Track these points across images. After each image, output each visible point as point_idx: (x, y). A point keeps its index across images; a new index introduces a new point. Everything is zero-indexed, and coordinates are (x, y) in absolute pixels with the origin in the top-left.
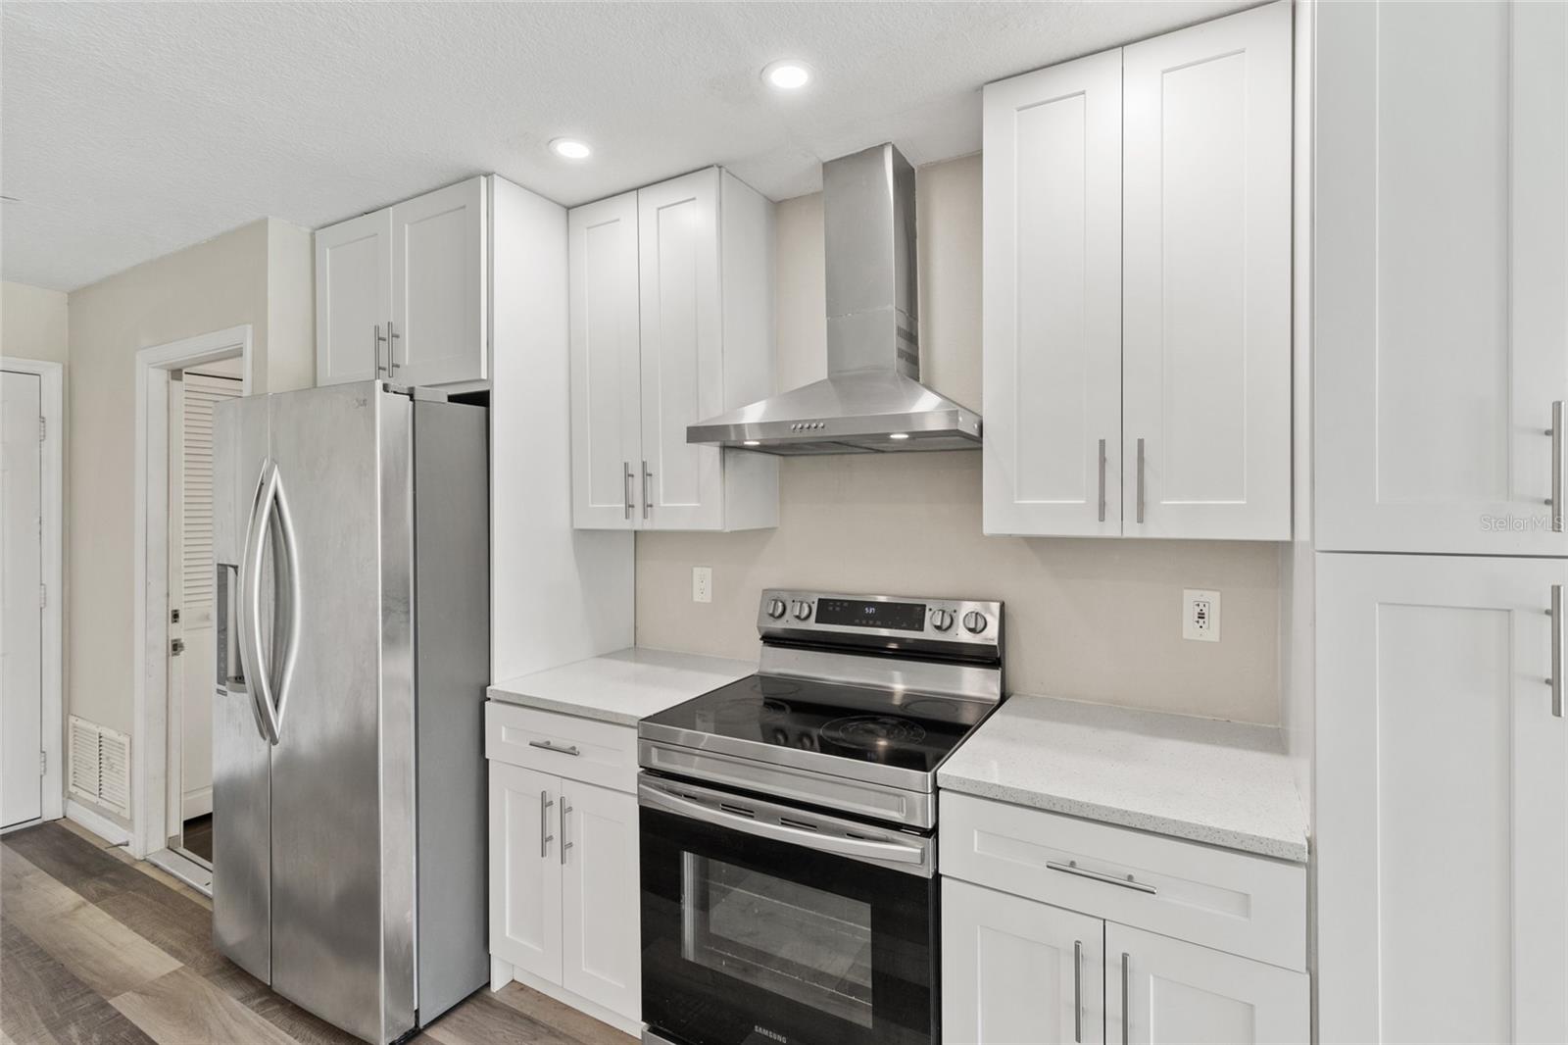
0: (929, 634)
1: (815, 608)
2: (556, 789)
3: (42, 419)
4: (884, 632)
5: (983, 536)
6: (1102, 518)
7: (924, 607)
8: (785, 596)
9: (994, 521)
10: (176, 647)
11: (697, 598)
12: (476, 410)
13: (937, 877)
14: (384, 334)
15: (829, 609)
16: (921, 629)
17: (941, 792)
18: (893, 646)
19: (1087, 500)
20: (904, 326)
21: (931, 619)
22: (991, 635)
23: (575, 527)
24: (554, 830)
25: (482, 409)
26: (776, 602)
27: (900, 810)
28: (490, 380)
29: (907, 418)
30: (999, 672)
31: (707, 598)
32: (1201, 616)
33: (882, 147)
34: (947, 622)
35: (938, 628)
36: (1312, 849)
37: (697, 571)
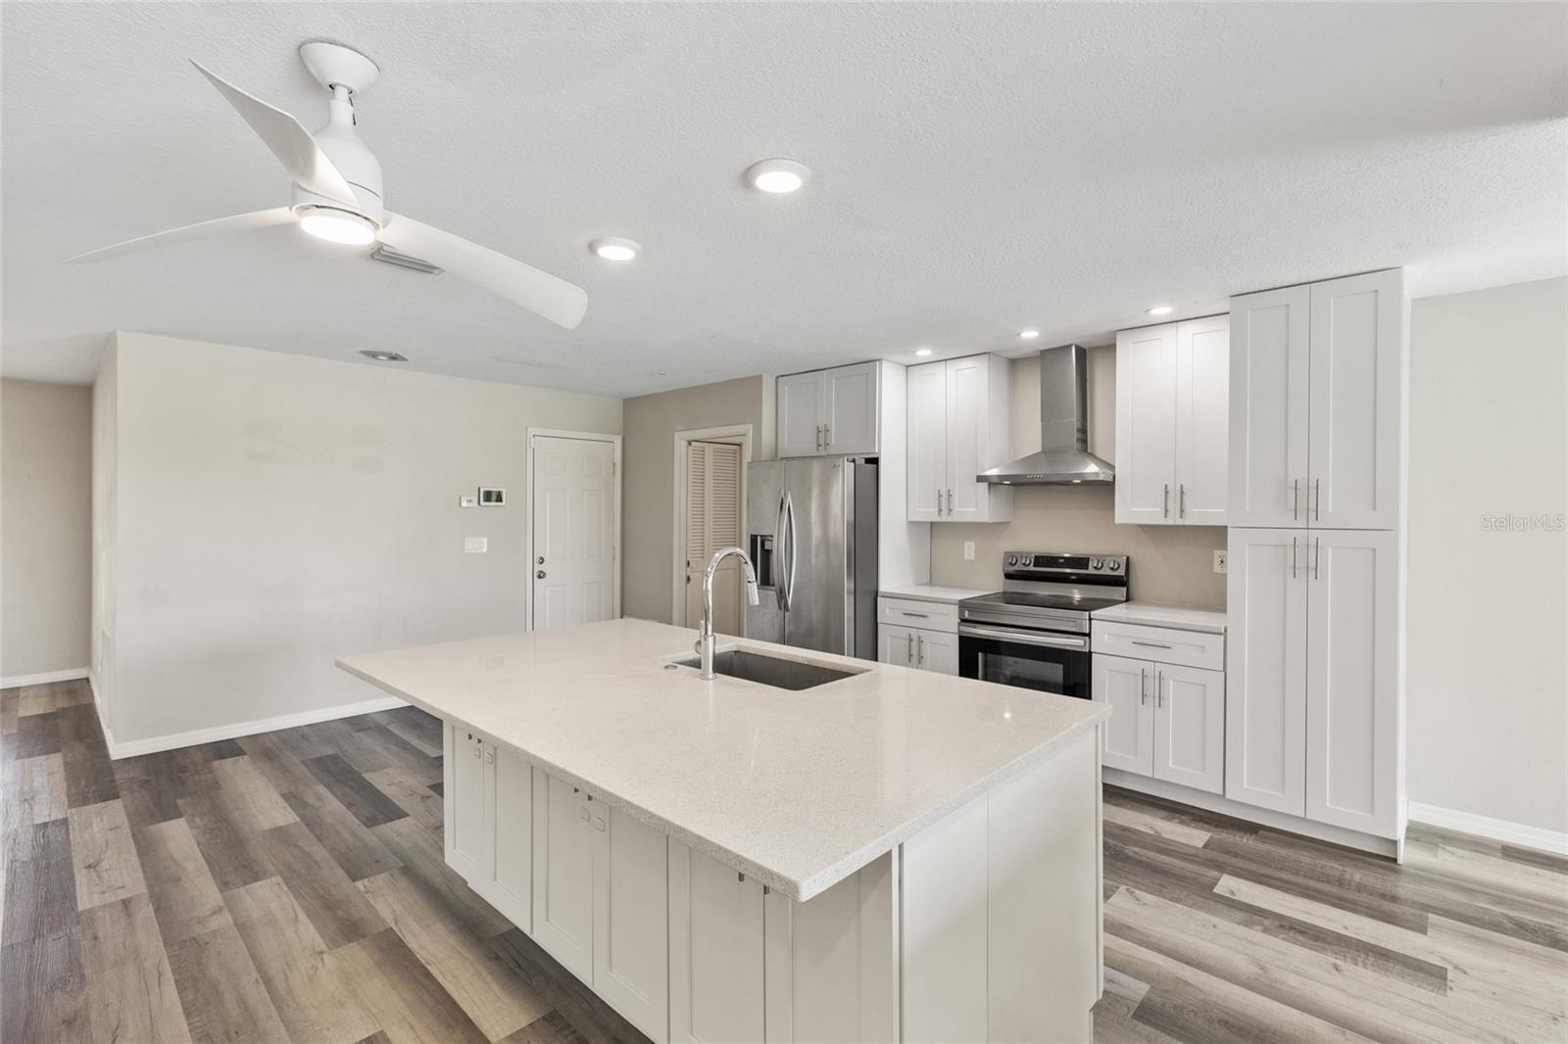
0: (1091, 571)
1: (1033, 560)
2: (914, 633)
3: (614, 465)
4: (1068, 571)
5: (1115, 524)
6: (1166, 516)
7: (1088, 559)
8: (1017, 555)
9: (1120, 517)
10: (688, 579)
11: (966, 557)
12: (872, 467)
13: (1090, 653)
14: (822, 428)
15: (1040, 560)
16: (1087, 568)
17: (1093, 621)
18: (1074, 577)
19: (1160, 509)
20: (1079, 426)
21: (1092, 564)
22: (1121, 572)
23: (910, 520)
24: (914, 652)
25: (875, 466)
26: (1011, 557)
27: (1076, 626)
28: (880, 453)
29: (1082, 474)
30: (1125, 588)
31: (972, 557)
32: (1222, 562)
33: (1071, 345)
34: (1100, 565)
35: (1095, 568)
36: (1226, 630)
37: (967, 544)
